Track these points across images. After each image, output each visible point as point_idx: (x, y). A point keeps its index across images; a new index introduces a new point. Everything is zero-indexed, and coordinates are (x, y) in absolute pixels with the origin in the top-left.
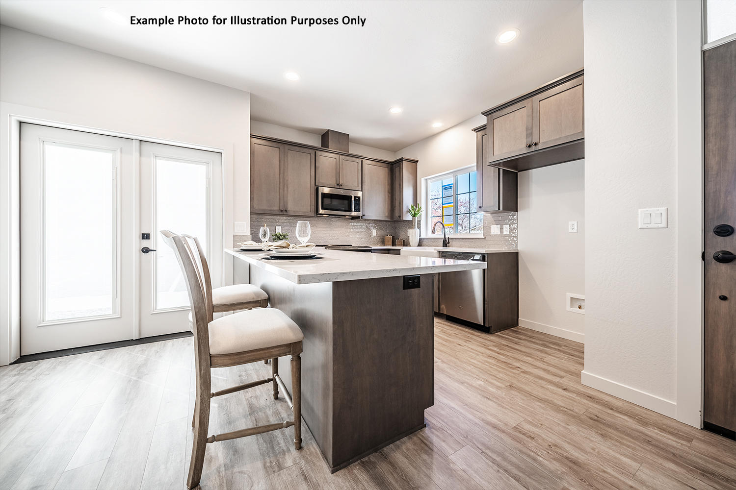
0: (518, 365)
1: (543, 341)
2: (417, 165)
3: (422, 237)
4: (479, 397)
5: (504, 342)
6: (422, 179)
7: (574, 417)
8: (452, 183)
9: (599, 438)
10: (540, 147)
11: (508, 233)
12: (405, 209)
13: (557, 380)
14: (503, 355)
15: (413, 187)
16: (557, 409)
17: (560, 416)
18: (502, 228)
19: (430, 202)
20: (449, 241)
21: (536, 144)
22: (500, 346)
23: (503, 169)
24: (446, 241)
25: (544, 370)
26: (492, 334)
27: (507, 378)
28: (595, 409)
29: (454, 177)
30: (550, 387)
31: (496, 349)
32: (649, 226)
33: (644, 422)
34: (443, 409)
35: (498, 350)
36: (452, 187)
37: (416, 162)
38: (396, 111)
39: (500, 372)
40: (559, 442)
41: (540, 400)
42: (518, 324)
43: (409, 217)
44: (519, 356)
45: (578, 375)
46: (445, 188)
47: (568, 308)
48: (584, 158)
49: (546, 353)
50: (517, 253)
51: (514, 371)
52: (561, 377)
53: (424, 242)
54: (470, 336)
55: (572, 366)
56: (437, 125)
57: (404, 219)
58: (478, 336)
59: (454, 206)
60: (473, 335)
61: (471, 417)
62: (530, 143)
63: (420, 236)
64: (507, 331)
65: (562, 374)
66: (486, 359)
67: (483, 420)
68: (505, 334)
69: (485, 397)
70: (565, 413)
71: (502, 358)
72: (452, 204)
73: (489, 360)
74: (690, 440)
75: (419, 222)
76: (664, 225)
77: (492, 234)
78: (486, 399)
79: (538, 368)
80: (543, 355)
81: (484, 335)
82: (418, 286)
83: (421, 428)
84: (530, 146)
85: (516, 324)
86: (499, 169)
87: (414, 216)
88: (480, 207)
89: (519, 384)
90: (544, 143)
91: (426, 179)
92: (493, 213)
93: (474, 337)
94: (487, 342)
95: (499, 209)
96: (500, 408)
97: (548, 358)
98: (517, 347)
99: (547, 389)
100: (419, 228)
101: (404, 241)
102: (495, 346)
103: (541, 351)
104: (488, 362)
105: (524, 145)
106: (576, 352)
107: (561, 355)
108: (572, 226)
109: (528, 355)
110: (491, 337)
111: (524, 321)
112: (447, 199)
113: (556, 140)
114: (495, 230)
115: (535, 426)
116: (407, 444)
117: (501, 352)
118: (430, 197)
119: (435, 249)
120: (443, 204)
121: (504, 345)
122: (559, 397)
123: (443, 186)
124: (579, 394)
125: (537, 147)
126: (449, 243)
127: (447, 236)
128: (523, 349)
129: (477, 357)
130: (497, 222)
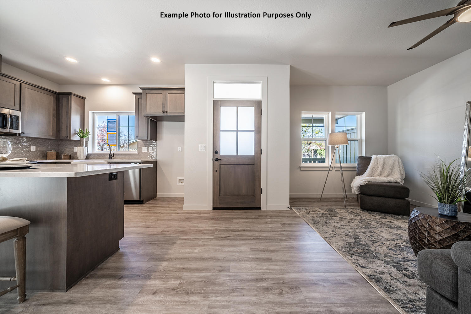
0: (159, 212)
1: (168, 200)
2: (84, 101)
3: (89, 152)
4: (144, 228)
5: (151, 205)
6: (89, 112)
7: (181, 220)
8: (116, 119)
9: (189, 222)
10: (168, 114)
11: (152, 151)
12: (73, 132)
13: (174, 212)
14: (151, 210)
15: (81, 116)
16: (176, 220)
17: (177, 222)
18: (148, 149)
19: (96, 129)
20: (113, 155)
21: (166, 112)
22: (149, 207)
23: (150, 119)
24: (111, 155)
25: (170, 210)
26: (144, 204)
27: (155, 218)
28: (187, 215)
29: (117, 115)
30: (173, 215)
31: (147, 209)
32: (202, 150)
33: (200, 214)
34: (127, 240)
35: (149, 209)
36: (115, 121)
37: (84, 98)
38: (71, 60)
39: (151, 217)
40: (177, 228)
41: (169, 220)
42: (156, 196)
43: (77, 138)
44: (159, 209)
45: (182, 208)
46: (109, 121)
47: (178, 184)
48: (184, 121)
49: (170, 204)
50: (156, 161)
51: (158, 214)
52: (176, 210)
53: (92, 156)
54: (132, 207)
55: (180, 206)
56: (105, 80)
57: (71, 139)
58: (137, 207)
59: (117, 134)
60: (134, 207)
61: (142, 236)
62: (164, 111)
63: (88, 152)
64: (151, 201)
65: (177, 209)
66: (144, 214)
67: (148, 235)
68: (151, 202)
69: (146, 228)
70: (178, 220)
71: (152, 211)
72: (116, 132)
73: (145, 214)
74: (209, 213)
75: (87, 142)
76: (205, 150)
77: (143, 151)
78: (147, 228)
79: (167, 210)
80: (169, 205)
81: (140, 205)
82: (116, 178)
83: (117, 251)
84: (164, 112)
85: (155, 196)
86: (148, 118)
87: (82, 137)
88: (137, 137)
89: (161, 218)
90: (170, 112)
91: (93, 113)
92: (143, 140)
93: (135, 208)
94: (142, 208)
95: (148, 139)
96: (154, 228)
97: (171, 206)
98: (157, 205)
99: (172, 216)
100: (87, 146)
101: (70, 155)
102: (147, 208)
103: (168, 204)
104: (145, 215)
105: (161, 111)
106: (181, 200)
107: (176, 203)
108: (180, 149)
109: (163, 207)
110: (144, 205)
111: (159, 194)
112: (111, 128)
113: (175, 113)
114: (145, 149)
115: (169, 228)
116: (112, 259)
117: (151, 209)
118: (96, 126)
119: (105, 161)
120: (107, 131)
121: (151, 206)
122: (176, 217)
123: (107, 120)
124: (182, 213)
125: (167, 113)
126: (114, 157)
127: (112, 152)
128: (161, 205)
129: (139, 215)
130: (146, 146)
